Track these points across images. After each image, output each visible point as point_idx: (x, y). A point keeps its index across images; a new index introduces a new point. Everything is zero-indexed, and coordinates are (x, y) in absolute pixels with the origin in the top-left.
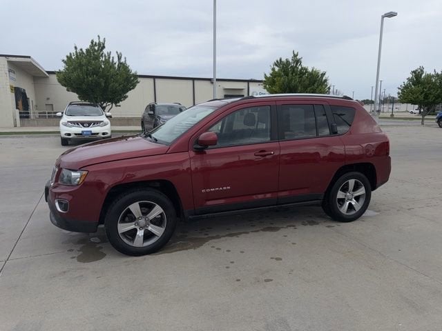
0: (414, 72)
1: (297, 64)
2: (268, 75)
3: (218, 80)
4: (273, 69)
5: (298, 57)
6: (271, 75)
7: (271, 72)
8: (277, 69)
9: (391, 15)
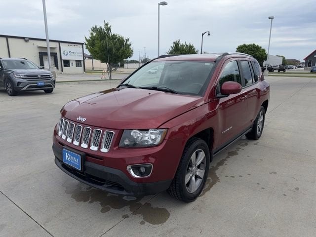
0: (175, 43)
1: (108, 31)
2: (88, 38)
3: (50, 41)
4: (92, 34)
5: (109, 26)
6: (91, 38)
7: (91, 36)
8: (95, 34)
9: (164, 4)
